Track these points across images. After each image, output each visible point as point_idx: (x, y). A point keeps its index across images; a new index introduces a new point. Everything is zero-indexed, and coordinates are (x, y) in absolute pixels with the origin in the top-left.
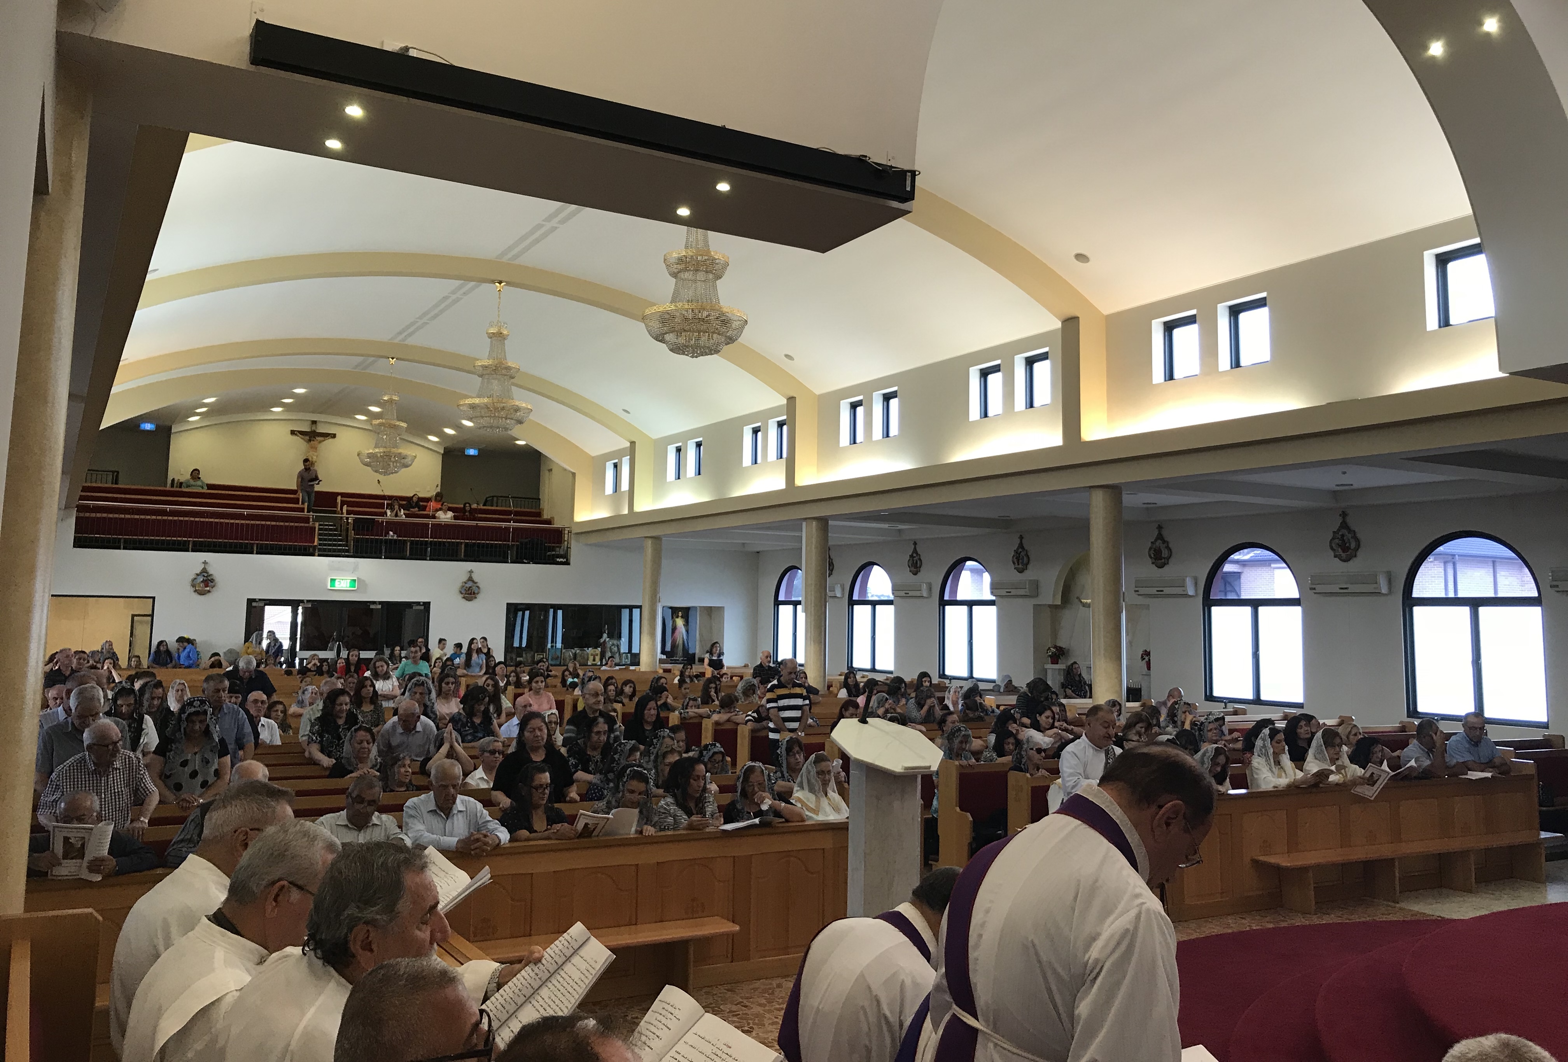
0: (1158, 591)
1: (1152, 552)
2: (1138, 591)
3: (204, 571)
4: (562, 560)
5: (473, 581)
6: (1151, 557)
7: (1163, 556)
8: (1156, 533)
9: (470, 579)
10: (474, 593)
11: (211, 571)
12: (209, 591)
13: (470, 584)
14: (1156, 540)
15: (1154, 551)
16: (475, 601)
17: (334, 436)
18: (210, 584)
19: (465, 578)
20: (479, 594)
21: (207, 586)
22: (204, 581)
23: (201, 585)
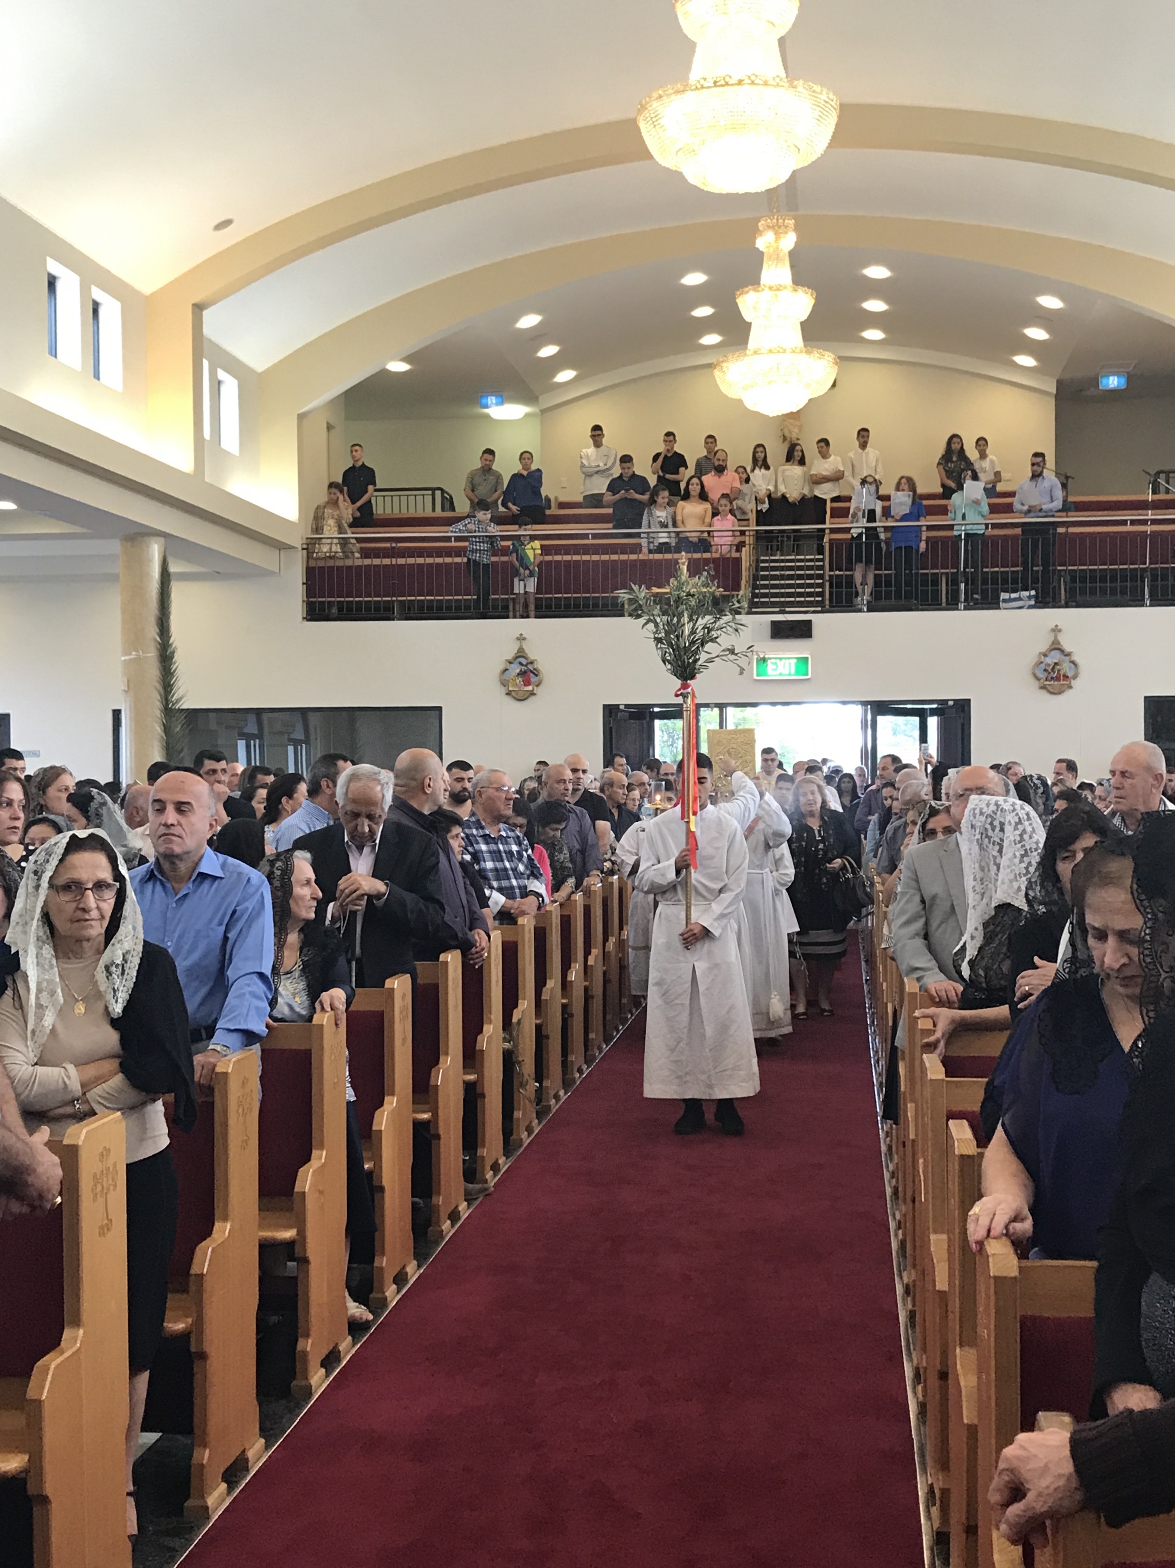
3: (521, 654)
5: (1061, 651)
9: (1056, 646)
10: (1066, 677)
11: (532, 653)
12: (532, 694)
13: (1055, 657)
16: (1069, 694)
18: (533, 679)
19: (1045, 646)
20: (1075, 677)
21: (527, 683)
22: (522, 674)
23: (519, 680)
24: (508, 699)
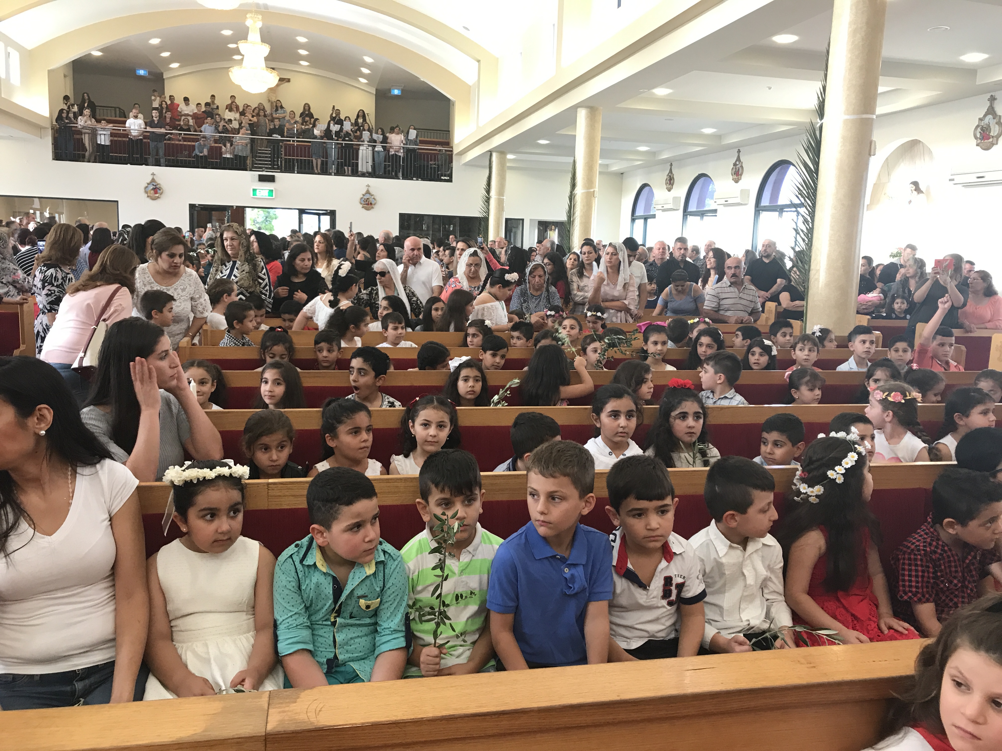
0: (978, 177)
1: (979, 130)
2: (953, 180)
3: (153, 180)
4: (446, 178)
5: (370, 194)
6: (976, 138)
7: (992, 134)
8: (988, 104)
9: (368, 192)
10: (371, 204)
11: (158, 180)
12: (158, 197)
13: (367, 196)
14: (985, 116)
15: (982, 129)
16: (372, 210)
17: (289, 80)
18: (159, 191)
19: (364, 192)
20: (375, 204)
21: (156, 193)
22: (153, 189)
23: (152, 192)
24: (148, 199)
